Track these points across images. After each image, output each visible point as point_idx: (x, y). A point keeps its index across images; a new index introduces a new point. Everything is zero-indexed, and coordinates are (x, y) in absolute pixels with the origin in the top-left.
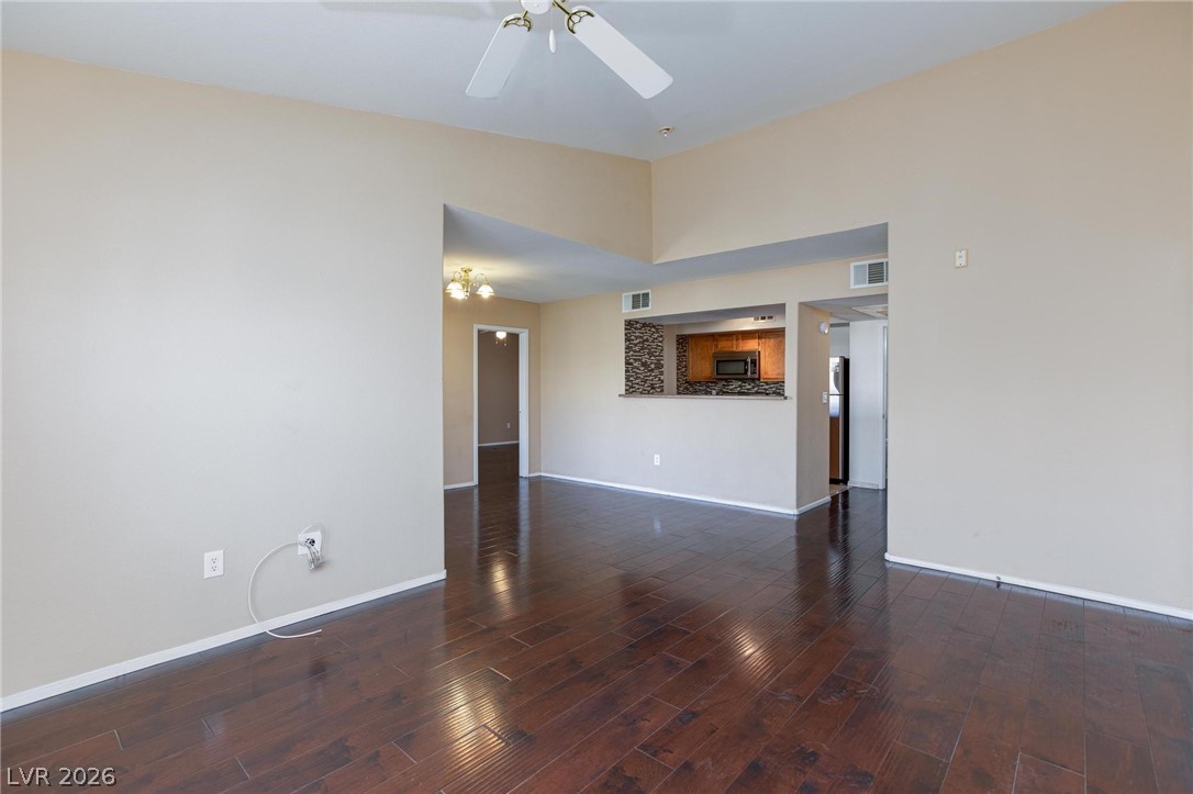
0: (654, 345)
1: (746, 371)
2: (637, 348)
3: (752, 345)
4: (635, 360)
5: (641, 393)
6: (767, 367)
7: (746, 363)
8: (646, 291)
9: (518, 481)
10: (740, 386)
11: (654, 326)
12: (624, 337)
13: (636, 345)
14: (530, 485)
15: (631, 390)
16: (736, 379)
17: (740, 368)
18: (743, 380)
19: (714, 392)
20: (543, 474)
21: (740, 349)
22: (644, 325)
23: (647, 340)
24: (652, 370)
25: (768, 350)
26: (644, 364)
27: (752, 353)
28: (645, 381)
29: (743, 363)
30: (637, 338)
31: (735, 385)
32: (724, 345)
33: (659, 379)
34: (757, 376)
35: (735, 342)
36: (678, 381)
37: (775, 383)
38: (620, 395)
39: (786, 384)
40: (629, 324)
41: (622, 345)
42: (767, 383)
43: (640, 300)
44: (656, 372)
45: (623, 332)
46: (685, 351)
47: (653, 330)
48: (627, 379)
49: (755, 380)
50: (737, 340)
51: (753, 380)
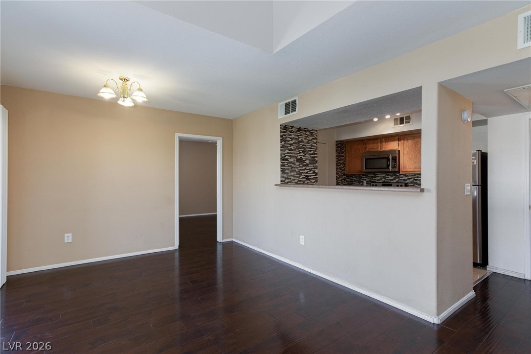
0: (309, 146)
1: (388, 166)
2: (292, 147)
3: (393, 146)
4: (291, 157)
5: (297, 183)
6: (406, 164)
7: (388, 160)
8: (293, 99)
9: (216, 244)
10: (384, 178)
11: (308, 131)
12: (279, 138)
13: (291, 145)
14: (223, 248)
15: (286, 180)
16: (381, 172)
17: (383, 163)
18: (387, 173)
19: (365, 182)
20: (234, 240)
21: (384, 149)
22: (299, 129)
23: (302, 141)
24: (307, 165)
25: (407, 149)
26: (299, 160)
27: (393, 151)
28: (301, 174)
29: (386, 159)
30: (292, 139)
31: (380, 177)
32: (371, 147)
33: (314, 172)
34: (397, 170)
35: (379, 144)
36: (337, 174)
37: (412, 175)
38: (276, 185)
39: (422, 176)
40: (285, 128)
41: (278, 144)
42: (406, 175)
43: (290, 107)
44: (311, 167)
45: (279, 134)
46: (343, 153)
47: (308, 133)
48: (283, 171)
49: (396, 172)
50: (381, 142)
51: (395, 172)
